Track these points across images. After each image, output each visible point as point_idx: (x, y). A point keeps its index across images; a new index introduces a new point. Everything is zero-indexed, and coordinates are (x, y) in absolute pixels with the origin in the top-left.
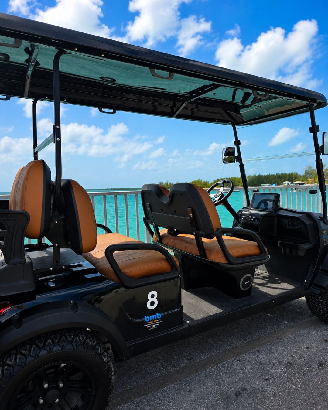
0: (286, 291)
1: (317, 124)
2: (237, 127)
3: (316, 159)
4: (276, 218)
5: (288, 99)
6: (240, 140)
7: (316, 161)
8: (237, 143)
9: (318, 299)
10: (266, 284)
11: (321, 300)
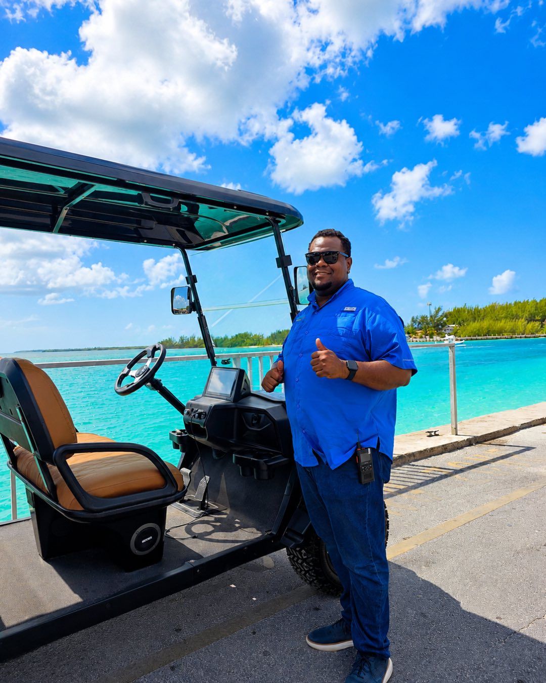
0: (237, 544)
1: (287, 254)
2: (189, 252)
3: (291, 312)
4: (236, 410)
5: (225, 210)
6: (195, 276)
7: (291, 313)
8: (192, 279)
9: (301, 554)
10: (210, 533)
11: (304, 556)
